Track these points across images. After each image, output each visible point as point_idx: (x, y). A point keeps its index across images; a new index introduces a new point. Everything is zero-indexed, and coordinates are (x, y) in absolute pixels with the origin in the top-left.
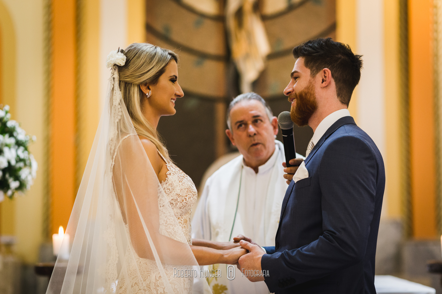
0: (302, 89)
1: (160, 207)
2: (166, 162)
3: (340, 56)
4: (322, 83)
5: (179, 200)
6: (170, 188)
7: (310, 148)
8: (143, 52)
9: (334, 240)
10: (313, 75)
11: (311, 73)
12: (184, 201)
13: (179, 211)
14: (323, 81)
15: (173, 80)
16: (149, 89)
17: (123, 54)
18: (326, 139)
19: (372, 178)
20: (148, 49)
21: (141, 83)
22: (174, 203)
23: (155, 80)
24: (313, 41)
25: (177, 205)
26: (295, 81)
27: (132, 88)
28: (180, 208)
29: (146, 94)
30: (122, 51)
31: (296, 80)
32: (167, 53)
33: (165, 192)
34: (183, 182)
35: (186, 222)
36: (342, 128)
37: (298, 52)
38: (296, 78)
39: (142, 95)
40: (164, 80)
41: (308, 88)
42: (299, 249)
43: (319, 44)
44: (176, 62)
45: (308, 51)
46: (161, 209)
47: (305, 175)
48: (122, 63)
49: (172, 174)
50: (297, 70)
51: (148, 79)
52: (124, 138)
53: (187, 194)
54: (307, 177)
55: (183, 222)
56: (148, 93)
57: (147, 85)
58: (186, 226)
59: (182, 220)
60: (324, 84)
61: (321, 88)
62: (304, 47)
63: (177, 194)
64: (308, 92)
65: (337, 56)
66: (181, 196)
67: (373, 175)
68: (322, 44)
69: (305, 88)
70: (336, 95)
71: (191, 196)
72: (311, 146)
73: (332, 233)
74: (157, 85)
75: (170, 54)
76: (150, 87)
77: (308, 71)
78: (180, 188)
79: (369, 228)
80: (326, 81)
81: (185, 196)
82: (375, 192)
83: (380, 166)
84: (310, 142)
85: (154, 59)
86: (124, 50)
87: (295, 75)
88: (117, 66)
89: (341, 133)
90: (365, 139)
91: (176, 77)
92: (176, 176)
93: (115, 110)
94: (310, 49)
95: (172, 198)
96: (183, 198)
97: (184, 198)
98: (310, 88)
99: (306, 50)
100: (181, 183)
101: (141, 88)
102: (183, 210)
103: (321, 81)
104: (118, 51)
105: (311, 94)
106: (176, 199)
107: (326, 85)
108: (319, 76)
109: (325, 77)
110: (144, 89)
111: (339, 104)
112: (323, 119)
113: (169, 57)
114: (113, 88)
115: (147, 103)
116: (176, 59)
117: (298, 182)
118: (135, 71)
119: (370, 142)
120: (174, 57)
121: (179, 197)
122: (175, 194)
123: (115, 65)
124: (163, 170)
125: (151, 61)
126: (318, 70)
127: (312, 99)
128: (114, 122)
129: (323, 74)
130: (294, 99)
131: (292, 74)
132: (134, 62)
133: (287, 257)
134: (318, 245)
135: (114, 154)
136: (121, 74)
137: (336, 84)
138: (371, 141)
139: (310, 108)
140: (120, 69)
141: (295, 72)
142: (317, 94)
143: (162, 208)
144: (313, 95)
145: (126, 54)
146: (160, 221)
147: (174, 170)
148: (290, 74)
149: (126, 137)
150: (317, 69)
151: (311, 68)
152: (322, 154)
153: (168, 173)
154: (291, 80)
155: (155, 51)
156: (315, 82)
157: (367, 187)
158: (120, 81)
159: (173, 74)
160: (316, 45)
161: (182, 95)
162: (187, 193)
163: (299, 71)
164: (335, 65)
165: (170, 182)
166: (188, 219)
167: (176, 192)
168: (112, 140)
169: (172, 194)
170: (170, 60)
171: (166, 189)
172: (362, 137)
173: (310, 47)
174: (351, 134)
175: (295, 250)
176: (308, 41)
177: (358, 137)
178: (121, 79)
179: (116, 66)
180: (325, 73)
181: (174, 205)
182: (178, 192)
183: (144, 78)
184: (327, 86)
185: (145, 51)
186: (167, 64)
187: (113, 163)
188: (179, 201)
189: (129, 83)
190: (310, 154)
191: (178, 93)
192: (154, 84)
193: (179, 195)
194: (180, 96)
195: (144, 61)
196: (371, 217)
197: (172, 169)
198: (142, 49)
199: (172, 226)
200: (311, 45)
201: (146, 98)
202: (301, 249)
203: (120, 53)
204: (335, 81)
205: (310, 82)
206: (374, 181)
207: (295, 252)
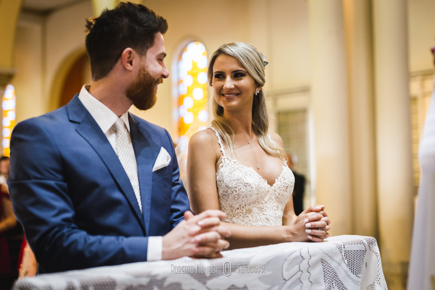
2: (224, 154)
5: (229, 191)
6: (221, 180)
12: (235, 193)
22: (226, 194)
25: (230, 197)
34: (233, 174)
53: (237, 186)
63: (227, 186)
66: (230, 188)
71: (241, 187)
78: (229, 180)
81: (234, 188)
95: (223, 190)
96: (232, 189)
97: (234, 190)
106: (226, 190)
121: (229, 188)
122: (224, 186)
162: (237, 184)
167: (225, 184)
181: (227, 196)
182: (227, 183)
188: (229, 193)
193: (228, 186)
197: (226, 161)
199: (231, 216)
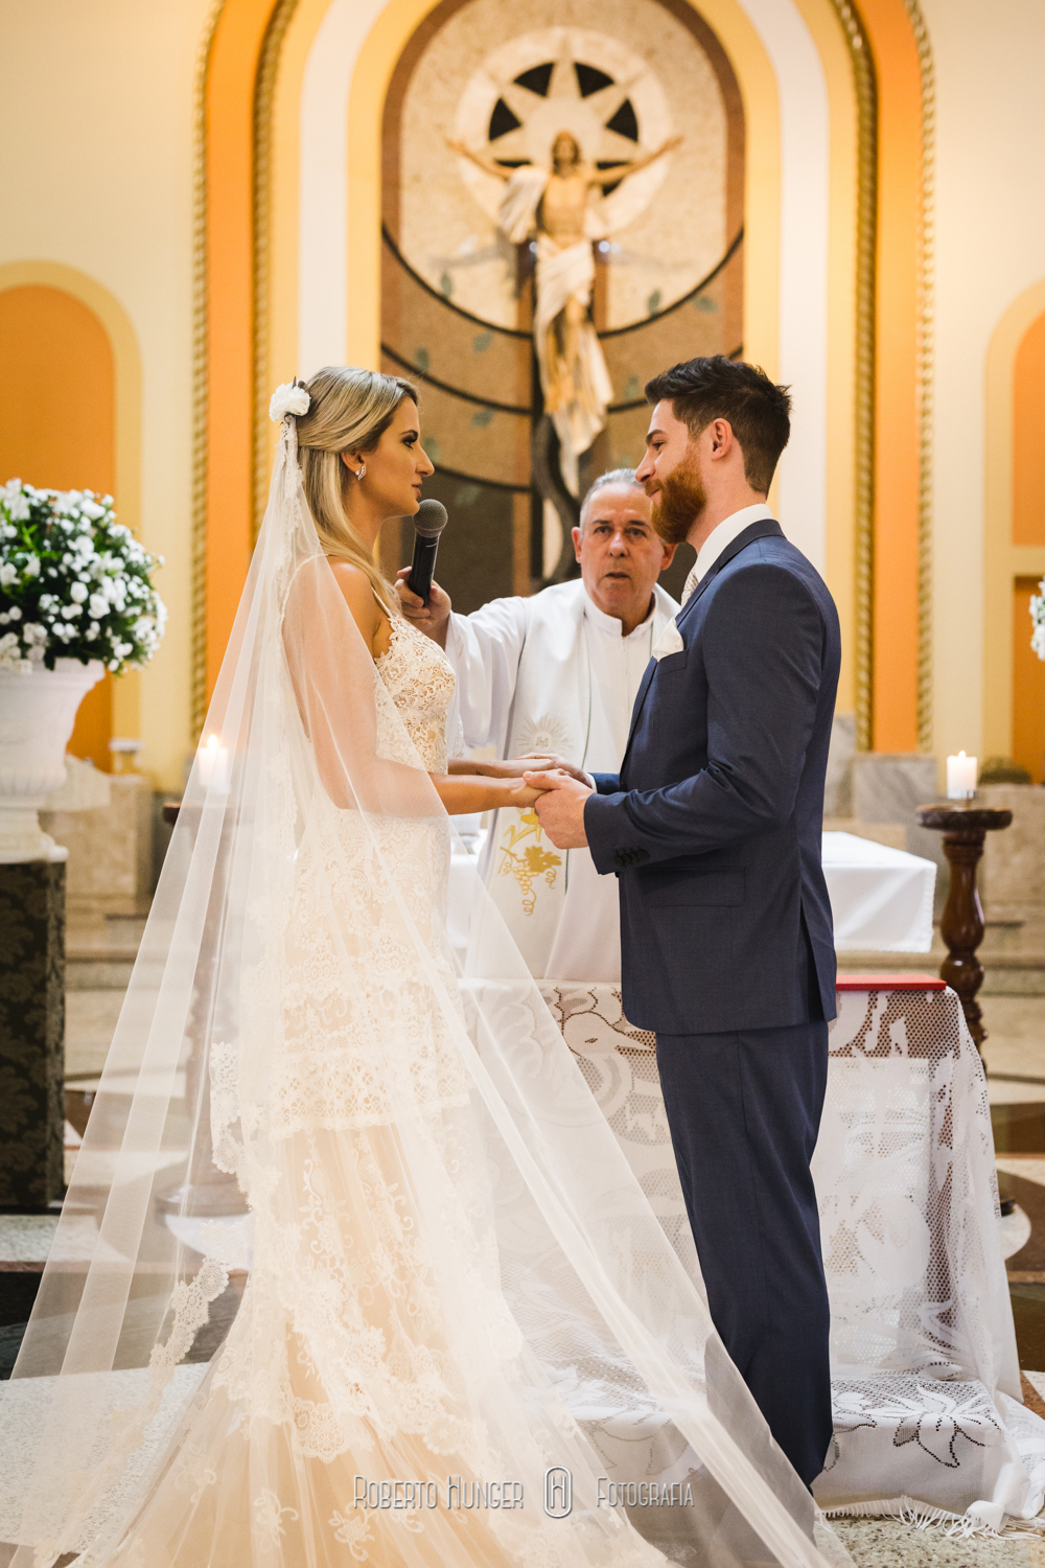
0: (673, 468)
1: (379, 705)
2: (390, 614)
3: (745, 390)
4: (714, 450)
5: (417, 691)
6: (399, 668)
7: (690, 588)
8: (344, 383)
9: (727, 781)
10: (695, 436)
11: (690, 432)
12: (429, 694)
13: (418, 714)
14: (716, 446)
15: (409, 440)
16: (361, 461)
17: (302, 390)
18: (721, 569)
19: (813, 654)
20: (355, 378)
21: (345, 450)
22: (407, 697)
23: (372, 441)
24: (686, 364)
25: (415, 703)
26: (656, 452)
27: (325, 461)
28: (421, 708)
29: (354, 473)
30: (302, 385)
31: (660, 448)
32: (394, 384)
33: (388, 675)
34: (424, 655)
35: (432, 736)
36: (754, 546)
37: (656, 391)
38: (658, 445)
39: (346, 474)
40: (390, 442)
41: (685, 464)
42: (660, 790)
43: (700, 369)
44: (415, 402)
45: (679, 385)
46: (380, 709)
47: (676, 646)
48: (303, 410)
49: (400, 639)
50: (658, 428)
51: (357, 441)
52: (304, 563)
54: (681, 649)
55: (426, 737)
56: (360, 471)
57: (357, 453)
58: (433, 745)
59: (426, 732)
60: (719, 453)
61: (713, 460)
62: (669, 378)
63: (414, 680)
64: (686, 472)
65: (740, 391)
67: (815, 648)
68: (706, 369)
69: (680, 465)
70: (743, 472)
71: (442, 683)
72: (691, 583)
73: (725, 768)
74: (377, 453)
75: (400, 385)
76: (363, 458)
77: (681, 429)
78: (418, 668)
79: (803, 758)
80: (721, 445)
82: (818, 682)
83: (830, 627)
84: (690, 575)
85: (369, 398)
86: (306, 382)
87: (655, 439)
88: (293, 415)
89: (749, 558)
90: (801, 570)
91: (416, 434)
92: (409, 642)
93: (289, 509)
94: (681, 381)
95: (402, 688)
96: (425, 687)
97: (428, 687)
98: (689, 463)
99: (673, 385)
100: (419, 657)
101: (344, 460)
102: (427, 713)
103: (712, 446)
104: (294, 385)
105: (692, 476)
107: (723, 454)
108: (708, 436)
109: (720, 437)
110: (349, 461)
111: (750, 491)
112: (716, 525)
113: (399, 392)
114: (285, 463)
115: (356, 491)
116: (414, 398)
117: (662, 660)
118: (329, 424)
119: (811, 576)
120: (410, 393)
122: (409, 679)
123: (288, 414)
124: (383, 630)
125: (362, 403)
126: (704, 422)
127: (694, 486)
128: (286, 534)
129: (715, 431)
130: (657, 490)
131: (650, 437)
132: (326, 407)
133: (634, 806)
134: (695, 788)
135: (284, 597)
136: (301, 433)
137: (743, 451)
138: (813, 573)
139: (691, 505)
140: (300, 422)
141: (656, 432)
142: (704, 475)
143: (382, 706)
144: (697, 476)
145: (309, 391)
146: (378, 734)
147: (405, 631)
148: (645, 439)
149: (307, 560)
150: (701, 421)
151: (688, 421)
152: (710, 603)
153: (393, 636)
154: (649, 450)
155: (369, 382)
156: (700, 450)
157: (801, 674)
158: (299, 448)
159: (408, 428)
160: (693, 372)
161: (430, 471)
163: (663, 429)
164: (739, 410)
165: (399, 655)
166: (437, 731)
167: (410, 676)
168: (281, 571)
169: (401, 680)
170: (402, 398)
171: (390, 669)
172: (793, 566)
173: (681, 377)
174: (770, 560)
175: (652, 792)
176: (676, 365)
177: (785, 567)
178: (302, 444)
179: (290, 416)
180: (718, 428)
181: (408, 701)
182: (415, 675)
183: (349, 438)
184: (724, 456)
185: (348, 382)
186: (396, 406)
187: (283, 615)
189: (319, 451)
190: (689, 601)
191: (422, 468)
192: (370, 450)
193: (417, 681)
194: (426, 473)
195: (347, 403)
196: (807, 736)
197: (400, 628)
198: (342, 378)
200: (682, 372)
201: (354, 481)
202: (664, 792)
203: (297, 388)
204: (742, 443)
205: (690, 452)
206: (818, 659)
207: (651, 797)
